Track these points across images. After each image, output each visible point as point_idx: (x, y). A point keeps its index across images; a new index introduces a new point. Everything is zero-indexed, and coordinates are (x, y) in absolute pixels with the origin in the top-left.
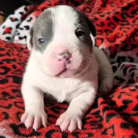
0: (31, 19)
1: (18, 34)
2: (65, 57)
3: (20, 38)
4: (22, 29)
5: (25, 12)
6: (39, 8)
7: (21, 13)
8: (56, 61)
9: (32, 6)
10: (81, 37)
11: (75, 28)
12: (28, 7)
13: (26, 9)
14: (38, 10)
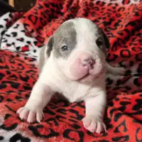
0: (18, 25)
1: (6, 41)
2: (90, 63)
3: (8, 45)
4: (8, 36)
5: (10, 19)
6: (25, 15)
7: (6, 20)
8: (81, 66)
9: (17, 13)
10: (101, 46)
11: (96, 38)
12: (13, 14)
13: (10, 16)
14: (25, 17)
